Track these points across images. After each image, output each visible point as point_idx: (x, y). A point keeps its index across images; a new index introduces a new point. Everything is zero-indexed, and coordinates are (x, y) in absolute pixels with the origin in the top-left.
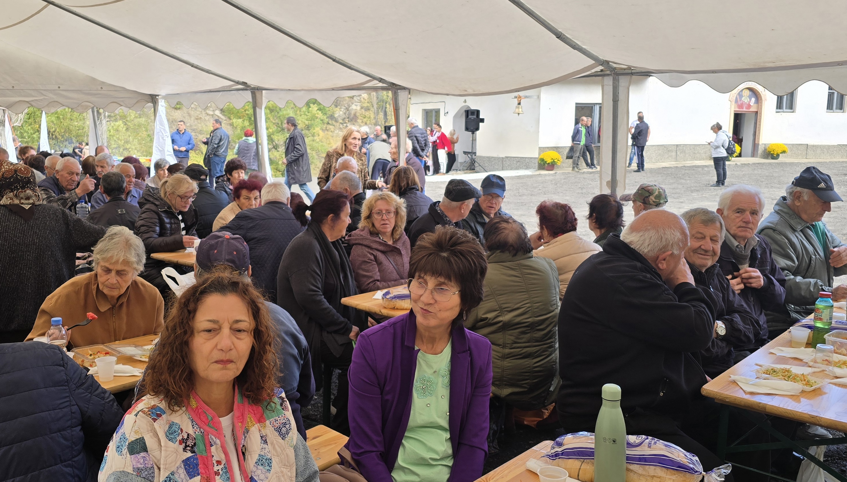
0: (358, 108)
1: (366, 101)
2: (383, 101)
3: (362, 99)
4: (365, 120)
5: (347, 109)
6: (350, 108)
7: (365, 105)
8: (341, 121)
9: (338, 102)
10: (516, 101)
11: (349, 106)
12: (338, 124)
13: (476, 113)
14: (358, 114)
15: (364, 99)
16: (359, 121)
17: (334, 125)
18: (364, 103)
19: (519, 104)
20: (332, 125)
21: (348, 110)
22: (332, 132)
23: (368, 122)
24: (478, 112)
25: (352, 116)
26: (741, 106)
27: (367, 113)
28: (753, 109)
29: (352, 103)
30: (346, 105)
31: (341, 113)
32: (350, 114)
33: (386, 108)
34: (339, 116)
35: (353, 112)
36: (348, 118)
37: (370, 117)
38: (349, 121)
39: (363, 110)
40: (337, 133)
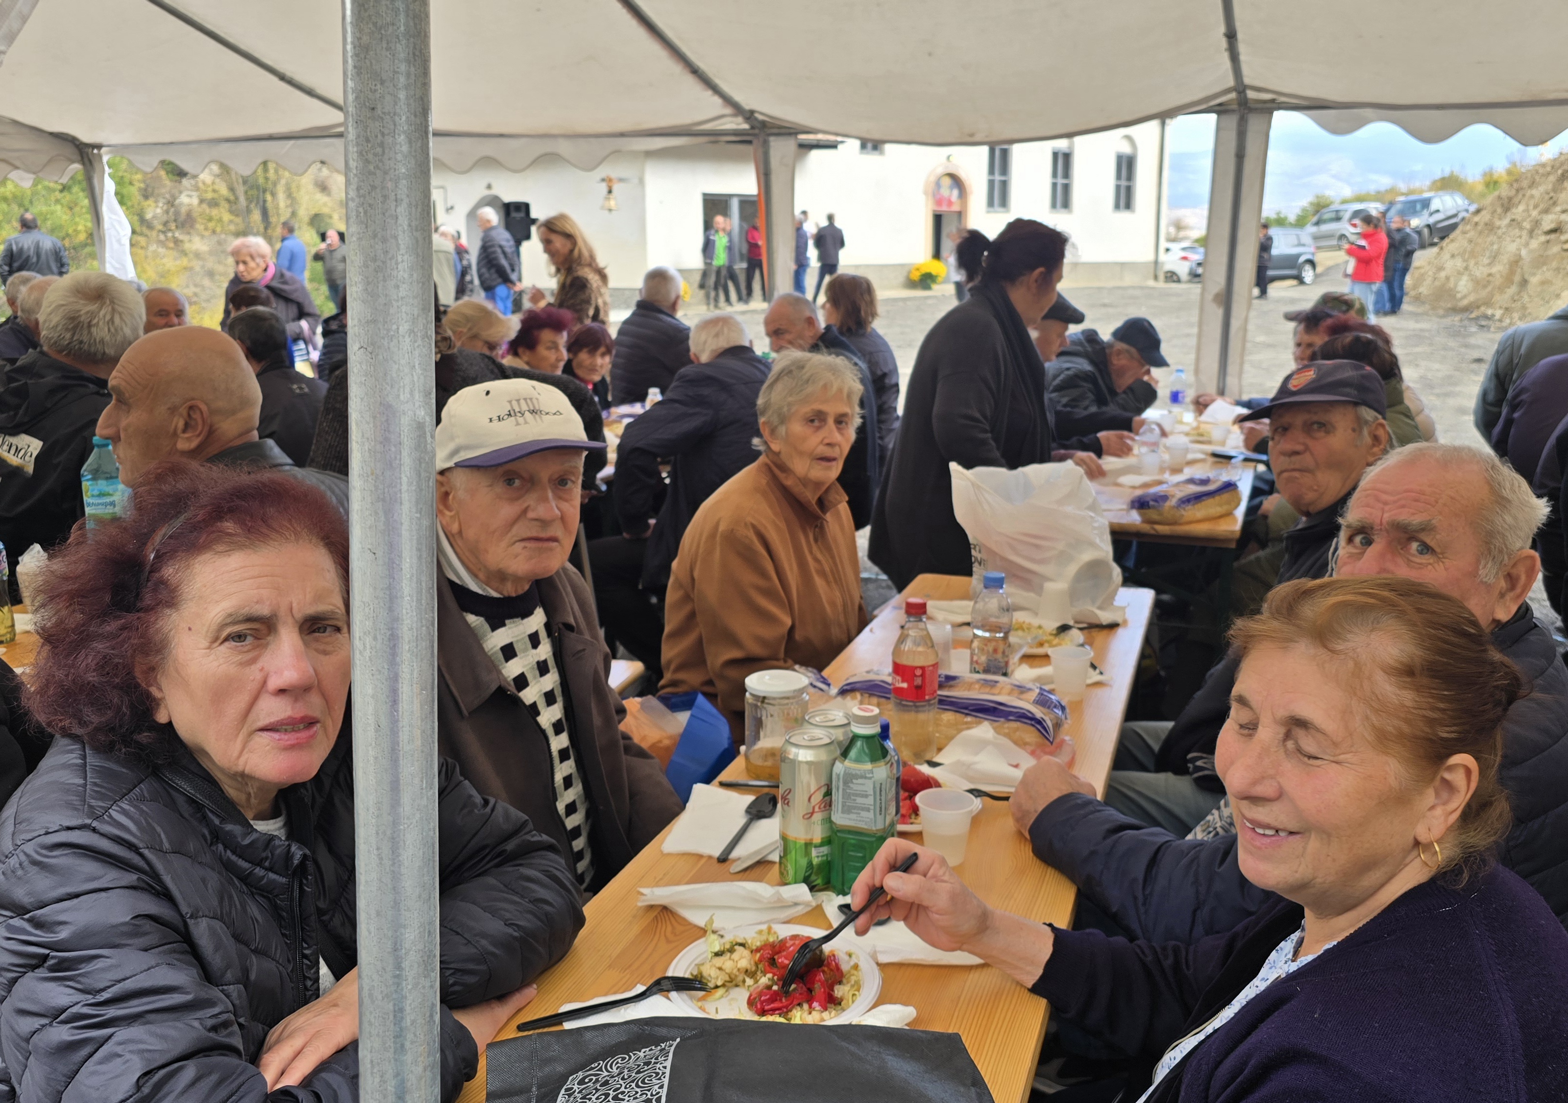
0: (195, 201)
1: (210, 189)
2: (258, 187)
3: (201, 185)
4: (211, 225)
5: (171, 203)
6: (177, 202)
7: (210, 195)
8: (160, 227)
9: (150, 190)
10: (604, 187)
11: (174, 198)
12: (154, 233)
13: (523, 209)
14: (195, 215)
15: (204, 183)
16: (199, 227)
17: (146, 236)
18: (206, 191)
19: (610, 192)
20: (142, 234)
21: (173, 205)
22: (142, 248)
23: (218, 229)
24: (526, 206)
25: (183, 217)
26: (939, 202)
27: (214, 212)
28: (956, 208)
29: (181, 192)
30: (167, 196)
31: (159, 211)
32: (177, 213)
33: (265, 201)
34: (154, 217)
35: (183, 210)
36: (175, 221)
37: (220, 220)
38: (177, 227)
39: (204, 206)
40: (155, 251)
